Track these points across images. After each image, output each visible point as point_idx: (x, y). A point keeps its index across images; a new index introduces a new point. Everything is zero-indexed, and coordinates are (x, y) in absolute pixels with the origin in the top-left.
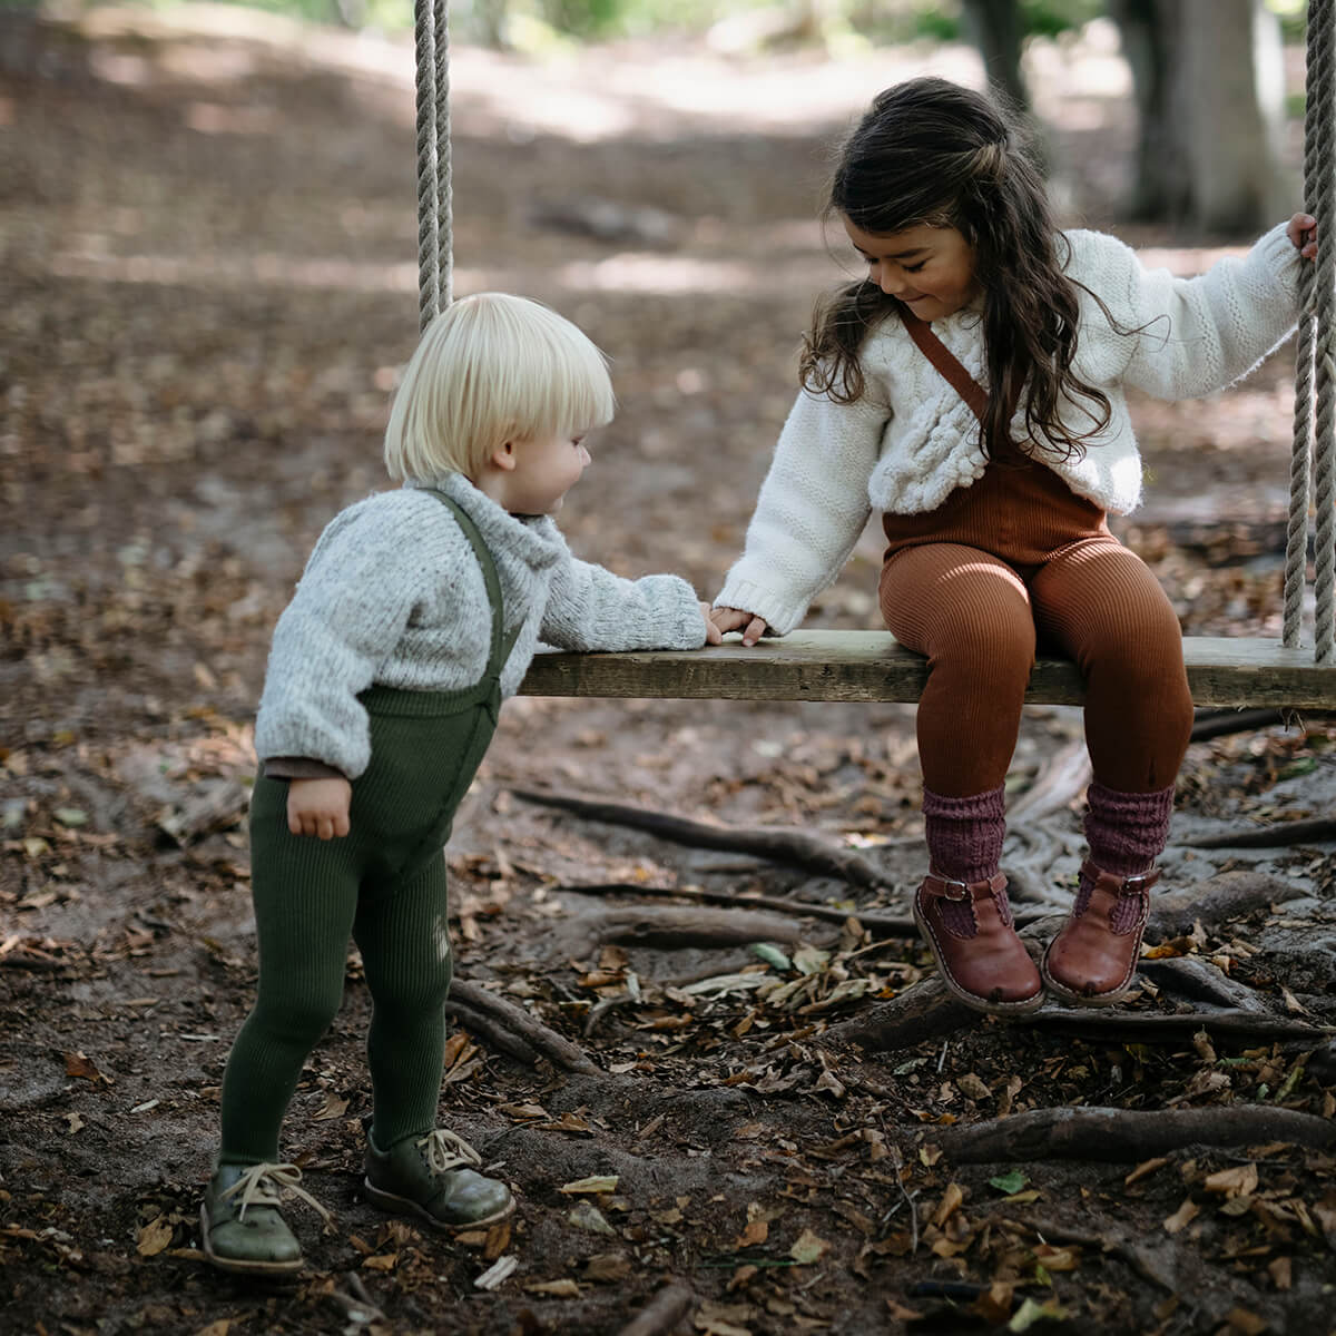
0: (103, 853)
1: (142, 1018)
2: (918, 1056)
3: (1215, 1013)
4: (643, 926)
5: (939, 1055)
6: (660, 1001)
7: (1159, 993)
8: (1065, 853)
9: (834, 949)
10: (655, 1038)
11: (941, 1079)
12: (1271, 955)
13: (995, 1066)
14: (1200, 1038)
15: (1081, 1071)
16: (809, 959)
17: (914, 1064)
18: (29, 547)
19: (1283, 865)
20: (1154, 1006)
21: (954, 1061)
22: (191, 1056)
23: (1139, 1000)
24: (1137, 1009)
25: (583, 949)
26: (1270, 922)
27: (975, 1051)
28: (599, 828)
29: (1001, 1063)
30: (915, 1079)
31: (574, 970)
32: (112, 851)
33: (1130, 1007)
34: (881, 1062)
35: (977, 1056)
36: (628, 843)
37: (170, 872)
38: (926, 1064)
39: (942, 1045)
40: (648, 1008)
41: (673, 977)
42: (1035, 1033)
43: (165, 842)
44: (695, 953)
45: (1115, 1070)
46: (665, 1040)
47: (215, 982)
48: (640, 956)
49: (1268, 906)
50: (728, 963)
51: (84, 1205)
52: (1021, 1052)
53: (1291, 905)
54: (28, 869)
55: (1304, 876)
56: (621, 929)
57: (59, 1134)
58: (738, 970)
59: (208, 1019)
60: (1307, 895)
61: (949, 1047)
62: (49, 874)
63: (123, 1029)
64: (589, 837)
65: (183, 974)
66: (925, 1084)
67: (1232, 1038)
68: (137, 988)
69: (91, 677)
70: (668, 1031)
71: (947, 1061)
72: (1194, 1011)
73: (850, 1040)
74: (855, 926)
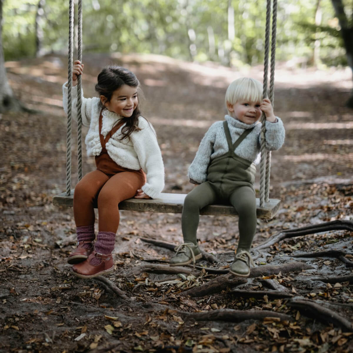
0: (42, 248)
1: (33, 282)
2: (203, 299)
3: (271, 291)
4: (153, 268)
5: (208, 299)
6: (152, 285)
7: (262, 287)
8: (262, 257)
9: (197, 276)
10: (148, 293)
11: (207, 304)
12: (296, 280)
13: (222, 302)
14: (266, 297)
15: (240, 304)
16: (191, 277)
17: (201, 300)
18: (58, 183)
19: (313, 262)
20: (260, 290)
21: (212, 301)
22: (40, 291)
23: (257, 288)
24: (256, 290)
25: (138, 273)
26: (300, 274)
28: (159, 248)
29: (223, 302)
30: (201, 304)
31: (134, 277)
32: (44, 248)
33: (254, 290)
34: (194, 300)
35: (218, 300)
36: (164, 251)
37: (55, 253)
38: (205, 301)
39: (210, 297)
40: (149, 287)
41: (158, 280)
42: (232, 295)
43: (57, 246)
44: (165, 275)
45: (246, 304)
46: (150, 294)
47: (54, 276)
48: (152, 275)
49: (301, 270)
50: (172, 278)
52: (228, 300)
53: (309, 271)
54: (24, 251)
55: (316, 264)
56: (148, 268)
58: (174, 280)
59: (48, 284)
60: (314, 268)
61: (212, 297)
62: (27, 251)
63: (28, 284)
64: (155, 250)
65: (47, 274)
66: (203, 305)
67: (272, 297)
68: (36, 276)
69: (57, 211)
70: (151, 291)
71: (210, 300)
72: (268, 290)
73: (188, 294)
74: (204, 271)
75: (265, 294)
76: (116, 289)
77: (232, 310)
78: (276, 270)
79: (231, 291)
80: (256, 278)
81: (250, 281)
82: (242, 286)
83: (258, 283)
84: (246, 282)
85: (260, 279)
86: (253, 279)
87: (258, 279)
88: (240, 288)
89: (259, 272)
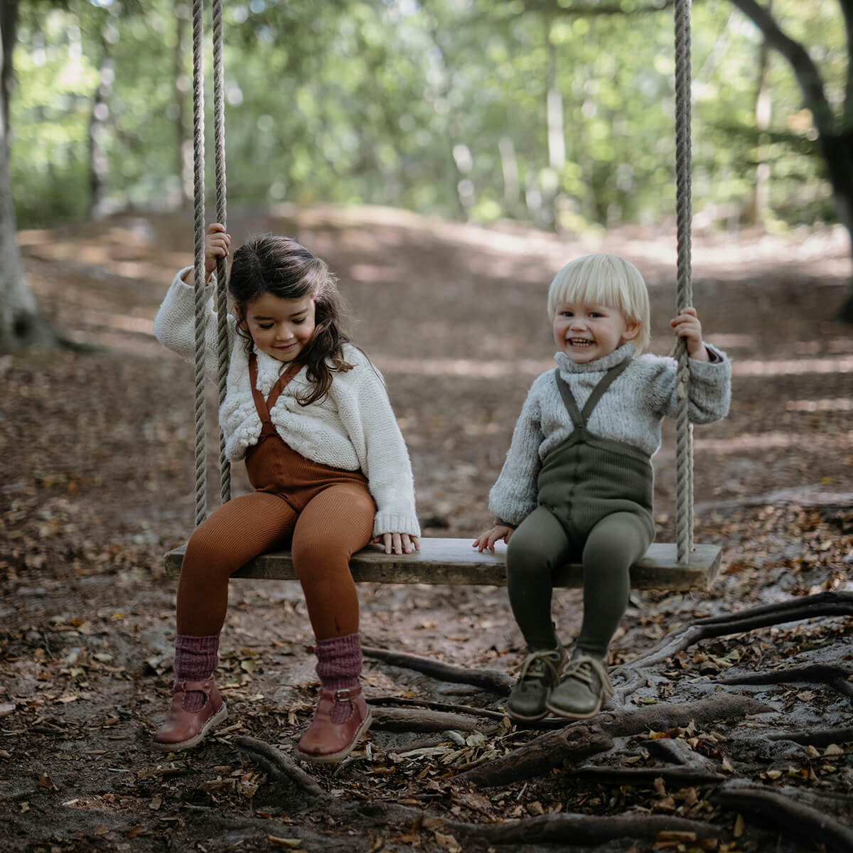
0: (114, 677)
1: (94, 760)
2: (508, 790)
3: (671, 768)
4: (384, 718)
5: (520, 790)
6: (382, 760)
7: (649, 759)
8: (647, 685)
9: (491, 735)
10: (372, 779)
11: (518, 803)
12: (731, 741)
13: (552, 798)
14: (659, 782)
15: (596, 801)
16: (477, 739)
17: (502, 795)
18: (149, 517)
19: (770, 694)
20: (645, 765)
21: (529, 794)
22: (110, 779)
23: (638, 762)
24: (636, 766)
26: (741, 724)
27: (542, 789)
28: (395, 669)
29: (556, 797)
30: (502, 803)
32: (118, 676)
33: (631, 765)
34: (485, 794)
35: (544, 792)
36: (409, 678)
37: (144, 688)
38: (511, 795)
39: (523, 785)
40: (375, 764)
41: (397, 747)
42: (578, 780)
43: (149, 671)
44: (412, 735)
45: (612, 800)
46: (376, 781)
47: (143, 743)
48: (380, 736)
49: (744, 715)
50: (431, 741)
51: (9, 847)
52: (569, 791)
53: (761, 716)
54: (69, 683)
55: (779, 700)
57: (14, 812)
58: (435, 745)
59: (129, 762)
60: (774, 710)
61: (528, 786)
62: (78, 685)
63: (81, 765)
64: (387, 674)
65: (127, 739)
66: (506, 806)
67: (676, 782)
68: (99, 745)
69: (148, 584)
70: (379, 775)
71: (524, 794)
72: (664, 766)
73: (469, 780)
74: (507, 723)
75: (657, 775)
76: (295, 772)
77: (579, 816)
78: (682, 716)
79: (574, 769)
80: (635, 736)
81: (619, 744)
82: (601, 756)
83: (639, 750)
84: (611, 748)
85: (643, 739)
86: (628, 739)
87: (640, 739)
88: (596, 763)
89: (640, 721)
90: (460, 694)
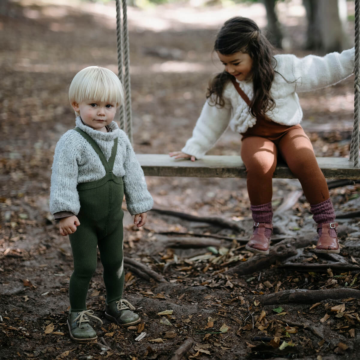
0: (32, 226)
1: (44, 270)
2: (253, 276)
3: (333, 263)
4: (178, 243)
5: (258, 276)
6: (183, 263)
7: (318, 259)
8: (291, 221)
9: (230, 248)
10: (182, 273)
11: (259, 282)
12: (347, 248)
13: (274, 279)
14: (329, 270)
15: (297, 280)
16: (223, 251)
17: (252, 278)
19: (350, 223)
20: (316, 262)
21: (263, 277)
22: (57, 280)
23: (312, 260)
24: (312, 263)
25: (162, 249)
26: (347, 239)
27: (268, 275)
30: (252, 283)
31: (160, 255)
32: (34, 225)
33: (310, 262)
34: (243, 278)
35: (269, 276)
36: (173, 221)
38: (255, 278)
39: (259, 273)
40: (180, 265)
41: (187, 256)
42: (284, 270)
43: (49, 222)
44: (192, 250)
45: (306, 279)
46: (184, 273)
48: (178, 251)
49: (346, 234)
50: (201, 252)
51: (29, 321)
52: (281, 275)
53: (353, 234)
55: (356, 226)
56: (172, 244)
57: (22, 302)
58: (203, 254)
59: (62, 270)
60: (356, 231)
61: (261, 274)
62: (17, 232)
63: (39, 273)
64: (162, 219)
65: (54, 258)
66: (255, 284)
67: (337, 270)
68: (42, 262)
69: (27, 178)
70: (185, 271)
71: (261, 278)
72: (327, 263)
73: (235, 272)
74: (235, 242)
75: (328, 267)
77: (305, 290)
79: (281, 265)
80: (306, 248)
81: (300, 252)
82: (293, 258)
83: (310, 254)
84: (296, 254)
85: (310, 249)
86: (303, 249)
87: (308, 249)
88: (292, 261)
89: (307, 241)
90: (202, 228)
